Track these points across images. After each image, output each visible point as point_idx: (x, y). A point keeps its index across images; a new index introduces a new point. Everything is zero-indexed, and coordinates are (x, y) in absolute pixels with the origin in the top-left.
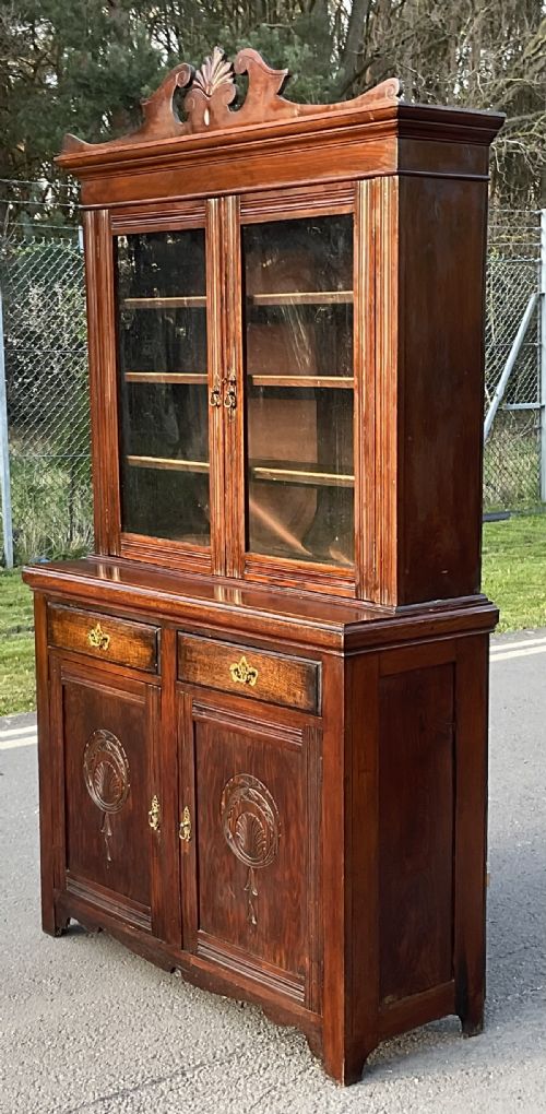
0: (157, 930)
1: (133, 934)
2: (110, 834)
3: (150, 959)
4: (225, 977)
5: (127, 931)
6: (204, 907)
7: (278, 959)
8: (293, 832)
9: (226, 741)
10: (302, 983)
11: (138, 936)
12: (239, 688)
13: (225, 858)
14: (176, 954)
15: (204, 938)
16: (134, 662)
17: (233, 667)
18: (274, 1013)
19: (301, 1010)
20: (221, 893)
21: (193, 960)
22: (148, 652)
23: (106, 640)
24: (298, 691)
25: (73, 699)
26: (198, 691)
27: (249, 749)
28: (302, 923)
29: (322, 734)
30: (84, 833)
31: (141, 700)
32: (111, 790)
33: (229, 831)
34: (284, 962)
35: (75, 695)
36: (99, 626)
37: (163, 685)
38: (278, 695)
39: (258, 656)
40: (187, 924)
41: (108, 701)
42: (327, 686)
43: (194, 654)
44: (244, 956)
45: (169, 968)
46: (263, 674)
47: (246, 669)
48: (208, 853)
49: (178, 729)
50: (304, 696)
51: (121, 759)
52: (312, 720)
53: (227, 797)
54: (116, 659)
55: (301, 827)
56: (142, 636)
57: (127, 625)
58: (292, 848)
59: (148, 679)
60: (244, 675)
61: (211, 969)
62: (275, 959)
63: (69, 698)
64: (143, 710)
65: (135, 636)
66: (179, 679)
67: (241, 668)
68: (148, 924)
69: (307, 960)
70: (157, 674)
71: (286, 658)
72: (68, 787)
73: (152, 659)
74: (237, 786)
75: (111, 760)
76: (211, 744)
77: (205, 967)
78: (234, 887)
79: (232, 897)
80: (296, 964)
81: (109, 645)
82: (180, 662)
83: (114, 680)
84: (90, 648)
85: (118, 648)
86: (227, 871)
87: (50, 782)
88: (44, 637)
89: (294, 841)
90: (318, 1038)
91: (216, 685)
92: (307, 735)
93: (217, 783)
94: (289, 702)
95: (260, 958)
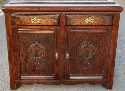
0: (56, 77)
3: (53, 84)
4: (78, 81)
5: (45, 81)
6: (71, 70)
7: (94, 73)
8: (101, 49)
9: (81, 36)
10: (102, 75)
12: (88, 24)
13: (79, 59)
14: (62, 81)
15: (72, 75)
16: (50, 24)
17: (87, 20)
18: (93, 83)
19: (101, 80)
20: (77, 66)
21: (68, 81)
22: (56, 21)
23: (39, 21)
24: (107, 22)
25: (22, 37)
26: (73, 27)
27: (89, 36)
28: (102, 65)
29: (112, 29)
30: (28, 65)
31: (52, 32)
32: (39, 54)
33: (80, 53)
34: (96, 73)
35: (23, 36)
36: (35, 18)
37: (60, 28)
38: (101, 23)
39: (94, 16)
40: (66, 74)
41: (38, 35)
42: (115, 19)
43: (72, 19)
44: (85, 75)
45: (59, 84)
46: (96, 20)
47: (91, 20)
48: (73, 60)
49: (66, 36)
50: (109, 22)
51: (43, 46)
52: (109, 27)
53: (80, 47)
54: (42, 25)
55: (103, 48)
56: (53, 18)
57: (47, 16)
58: (100, 52)
59: (55, 27)
60: (90, 21)
61: (74, 81)
62: (94, 74)
63: (20, 37)
64: (52, 34)
65: (51, 18)
66: (67, 26)
67: (89, 20)
68: (52, 78)
69: (104, 71)
70: (59, 25)
71: (103, 16)
72: (21, 57)
73: (57, 22)
74: (84, 44)
75: (38, 47)
76: (76, 37)
77: (72, 81)
78: (81, 64)
79: (81, 66)
80: (100, 73)
81: (40, 22)
82: (67, 22)
83: (41, 29)
84: (32, 24)
85: (44, 22)
86: (80, 61)
87: (13, 57)
88: (10, 23)
89: (101, 51)
90: (106, 84)
91: (80, 24)
92: (108, 30)
93: (77, 45)
94: (104, 24)
95: (89, 75)
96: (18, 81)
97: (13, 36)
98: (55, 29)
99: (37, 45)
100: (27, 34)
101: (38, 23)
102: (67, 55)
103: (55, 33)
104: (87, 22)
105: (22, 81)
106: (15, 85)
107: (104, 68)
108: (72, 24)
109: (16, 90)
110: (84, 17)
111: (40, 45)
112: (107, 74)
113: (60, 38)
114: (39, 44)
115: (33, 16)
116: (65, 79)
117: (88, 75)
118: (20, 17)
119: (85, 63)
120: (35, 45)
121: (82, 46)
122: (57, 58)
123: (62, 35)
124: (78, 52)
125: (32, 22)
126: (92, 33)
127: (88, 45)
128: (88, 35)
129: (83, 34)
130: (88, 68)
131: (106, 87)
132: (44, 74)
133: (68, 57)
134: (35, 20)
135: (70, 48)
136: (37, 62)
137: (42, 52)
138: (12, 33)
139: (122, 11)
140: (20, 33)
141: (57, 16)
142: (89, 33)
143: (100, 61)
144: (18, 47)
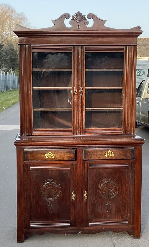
0: (73, 224)
1: (62, 229)
2: (52, 206)
4: (100, 228)
5: (59, 229)
6: (91, 214)
8: (124, 187)
9: (101, 172)
10: (127, 220)
11: (64, 229)
12: (108, 158)
13: (99, 200)
14: (80, 229)
15: (91, 221)
17: (106, 153)
18: (117, 231)
19: (127, 227)
20: (98, 208)
21: (87, 228)
22: (72, 156)
23: (54, 155)
24: (128, 155)
25: (34, 174)
26: (92, 162)
27: (109, 172)
28: (126, 207)
29: (135, 163)
30: (39, 209)
31: (68, 168)
32: (53, 194)
33: (101, 193)
34: (120, 218)
35: (36, 173)
36: (50, 152)
37: (77, 163)
38: (122, 157)
39: (114, 149)
40: (85, 220)
41: (52, 171)
42: (137, 152)
43: (91, 153)
44: (107, 221)
45: (77, 233)
46: (116, 153)
47: (111, 153)
48: (93, 200)
49: (83, 172)
50: (130, 156)
51: (57, 185)
52: (132, 161)
53: (101, 185)
54: (57, 159)
55: (127, 185)
56: (69, 152)
57: (63, 150)
58: (123, 191)
59: (71, 162)
60: (110, 155)
61: (94, 228)
62: (117, 218)
63: (32, 174)
64: (69, 170)
65: (67, 152)
66: (84, 160)
67: (108, 153)
68: (69, 225)
69: (129, 214)
70: (75, 160)
71: (124, 148)
72: (31, 199)
73: (74, 157)
74: (104, 181)
75: (53, 187)
76: (95, 174)
77: (92, 228)
78: (102, 206)
79: (101, 208)
80: (124, 217)
81: (55, 157)
82: (85, 156)
83: (56, 165)
84: (46, 159)
85: (59, 156)
86: (100, 202)
87: (23, 199)
88: (22, 159)
89: (124, 189)
90: (132, 231)
91: (99, 159)
92: (130, 164)
93: (97, 182)
94: (125, 158)
95: (112, 219)
96: (27, 230)
97: (24, 173)
98: (72, 165)
99: (50, 183)
100: (40, 171)
101: (53, 158)
102: (86, 195)
103: (71, 168)
104: (106, 156)
105: (32, 230)
106: (23, 235)
107: (129, 210)
108: (90, 159)
109: (23, 242)
110: (103, 150)
111: (55, 183)
112: (133, 218)
113: (77, 175)
114: (53, 183)
115: (48, 150)
116: (83, 226)
117: (110, 219)
118: (33, 151)
119: (107, 204)
120: (49, 183)
121: (102, 184)
122: (73, 198)
123: (79, 171)
124: (97, 191)
125: (46, 157)
126: (113, 169)
127: (109, 182)
128: (109, 170)
129: (103, 170)
130: (110, 211)
131: (133, 235)
132: (58, 220)
133: (86, 198)
134: (50, 155)
135: (88, 186)
136: (51, 205)
137: (56, 192)
138: (24, 170)
139: (143, 143)
140: (32, 170)
141: (73, 150)
142: (109, 168)
143: (124, 201)
144: (29, 187)
